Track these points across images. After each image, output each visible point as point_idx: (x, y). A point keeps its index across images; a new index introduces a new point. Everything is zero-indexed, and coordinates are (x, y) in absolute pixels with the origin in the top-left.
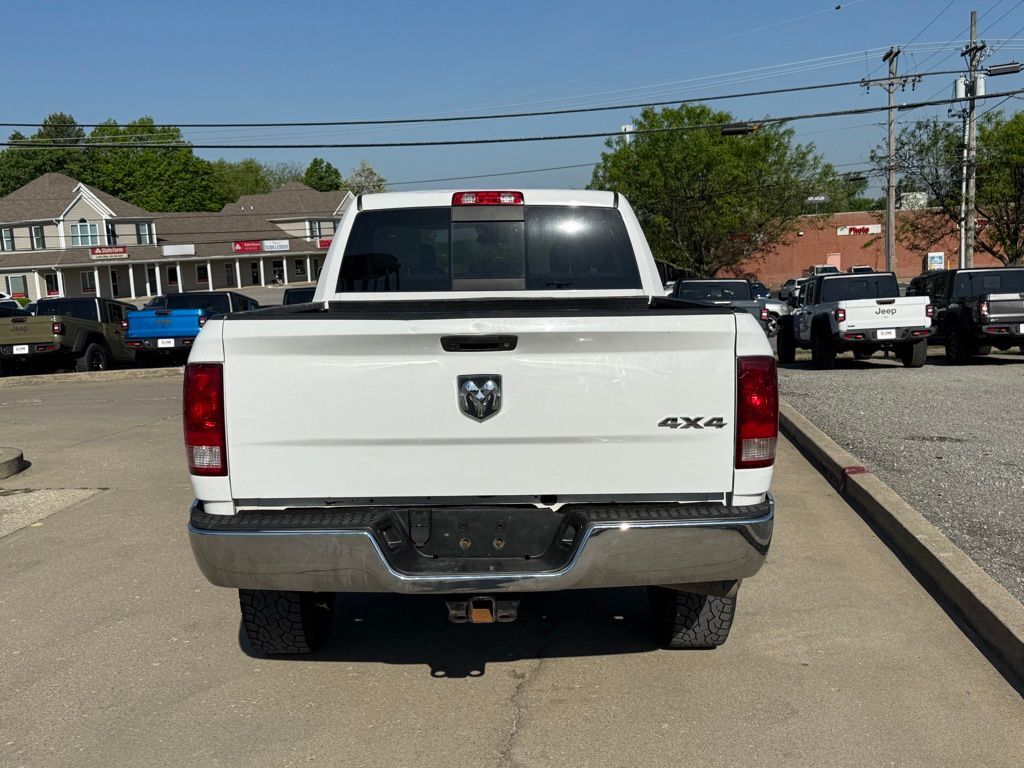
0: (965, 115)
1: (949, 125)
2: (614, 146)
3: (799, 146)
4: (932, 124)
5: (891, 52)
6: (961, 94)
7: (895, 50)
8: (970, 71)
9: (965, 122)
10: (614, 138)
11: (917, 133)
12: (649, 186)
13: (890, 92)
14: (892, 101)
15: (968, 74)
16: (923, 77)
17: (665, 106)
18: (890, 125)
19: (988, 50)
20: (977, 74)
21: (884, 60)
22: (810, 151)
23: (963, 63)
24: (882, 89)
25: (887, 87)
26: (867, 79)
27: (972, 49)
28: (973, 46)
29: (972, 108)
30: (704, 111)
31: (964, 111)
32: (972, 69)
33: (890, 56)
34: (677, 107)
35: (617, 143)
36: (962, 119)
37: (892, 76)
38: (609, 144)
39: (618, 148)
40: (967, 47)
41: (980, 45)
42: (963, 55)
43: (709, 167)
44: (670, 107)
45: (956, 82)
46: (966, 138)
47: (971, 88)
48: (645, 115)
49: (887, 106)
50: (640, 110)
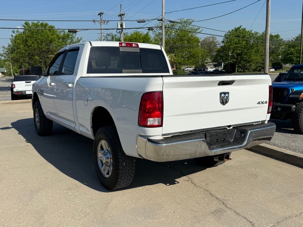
0: (120, 33)
1: (116, 35)
2: (16, 33)
3: (78, 38)
4: (111, 35)
5: (101, 13)
6: (119, 27)
7: (102, 13)
8: (121, 21)
9: (120, 35)
10: (15, 30)
11: (107, 37)
12: (31, 47)
13: (101, 25)
14: (102, 27)
15: (120, 21)
16: (109, 21)
17: (32, 21)
18: (102, 34)
19: (125, 15)
20: (123, 22)
21: (98, 15)
22: (81, 40)
23: (119, 18)
24: (98, 23)
25: (100, 23)
26: (94, 20)
27: (121, 15)
28: (121, 14)
29: (122, 31)
30: (46, 24)
31: (120, 31)
32: (121, 20)
33: (100, 14)
34: (36, 22)
35: (17, 32)
36: (119, 34)
37: (101, 20)
38: (13, 32)
39: (17, 34)
40: (120, 14)
41: (123, 14)
42: (119, 16)
43: (51, 42)
44: (34, 22)
45: (118, 23)
46: (121, 39)
47: (122, 26)
48: (26, 24)
49: (100, 28)
50: (24, 22)
